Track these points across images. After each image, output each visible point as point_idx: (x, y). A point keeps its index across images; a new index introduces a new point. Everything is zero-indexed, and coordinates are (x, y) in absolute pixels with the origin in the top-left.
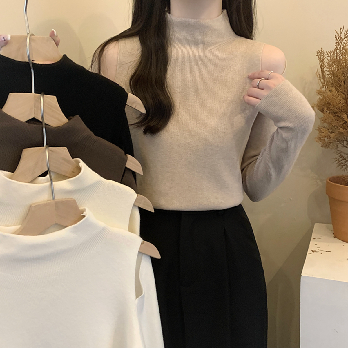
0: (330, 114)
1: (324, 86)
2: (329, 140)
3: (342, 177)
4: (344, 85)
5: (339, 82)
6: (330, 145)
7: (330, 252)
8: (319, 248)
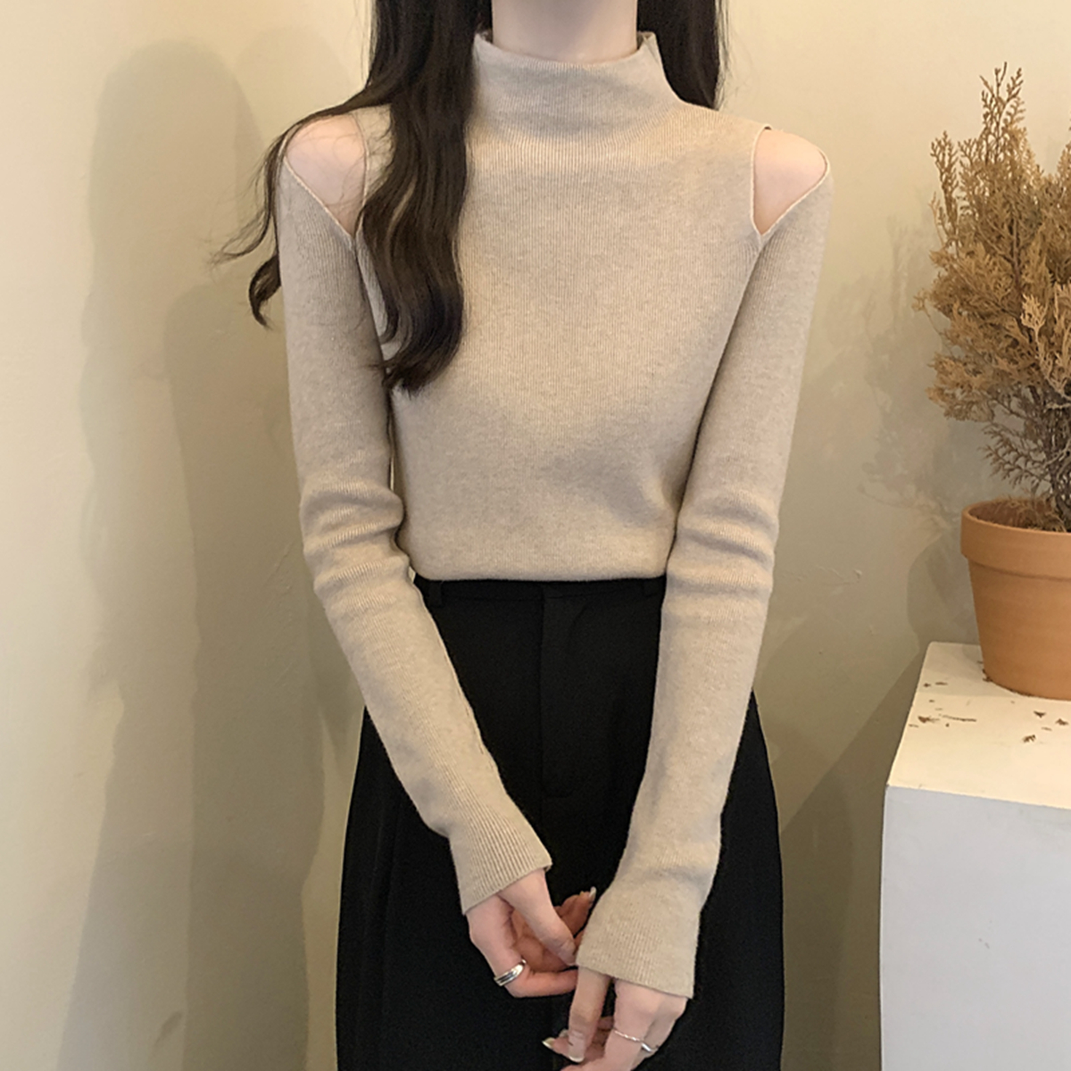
0: (969, 320)
1: (953, 239)
2: (966, 397)
3: (1006, 502)
4: (1009, 234)
5: (995, 228)
6: (970, 408)
7: (972, 723)
8: (940, 712)
